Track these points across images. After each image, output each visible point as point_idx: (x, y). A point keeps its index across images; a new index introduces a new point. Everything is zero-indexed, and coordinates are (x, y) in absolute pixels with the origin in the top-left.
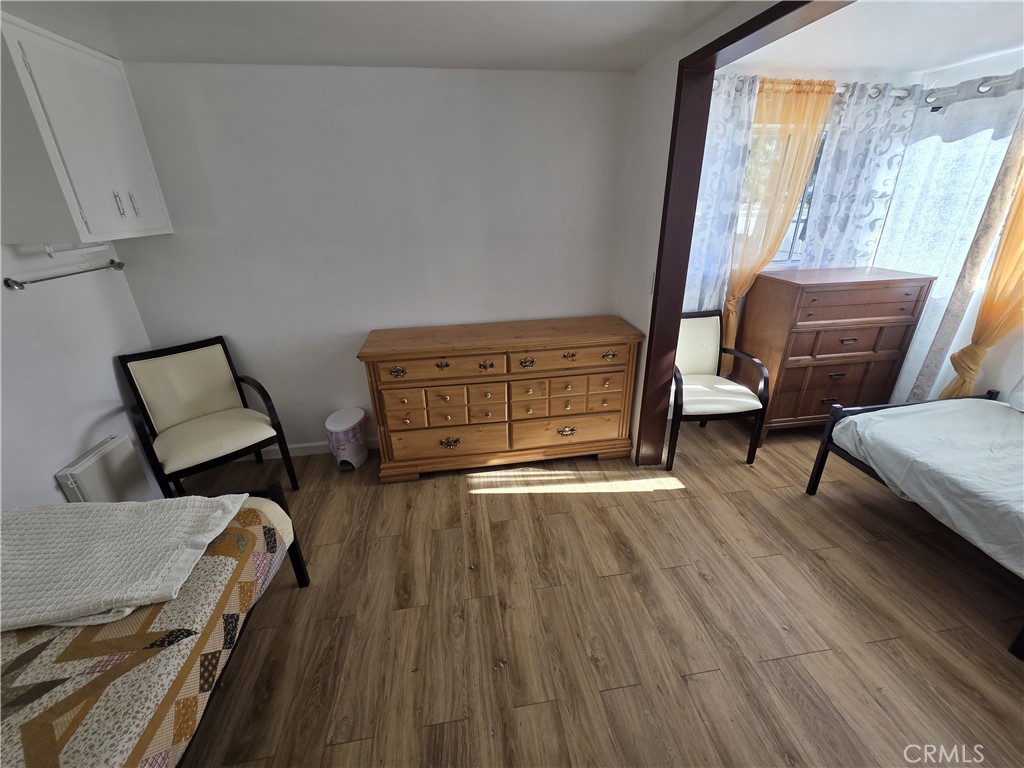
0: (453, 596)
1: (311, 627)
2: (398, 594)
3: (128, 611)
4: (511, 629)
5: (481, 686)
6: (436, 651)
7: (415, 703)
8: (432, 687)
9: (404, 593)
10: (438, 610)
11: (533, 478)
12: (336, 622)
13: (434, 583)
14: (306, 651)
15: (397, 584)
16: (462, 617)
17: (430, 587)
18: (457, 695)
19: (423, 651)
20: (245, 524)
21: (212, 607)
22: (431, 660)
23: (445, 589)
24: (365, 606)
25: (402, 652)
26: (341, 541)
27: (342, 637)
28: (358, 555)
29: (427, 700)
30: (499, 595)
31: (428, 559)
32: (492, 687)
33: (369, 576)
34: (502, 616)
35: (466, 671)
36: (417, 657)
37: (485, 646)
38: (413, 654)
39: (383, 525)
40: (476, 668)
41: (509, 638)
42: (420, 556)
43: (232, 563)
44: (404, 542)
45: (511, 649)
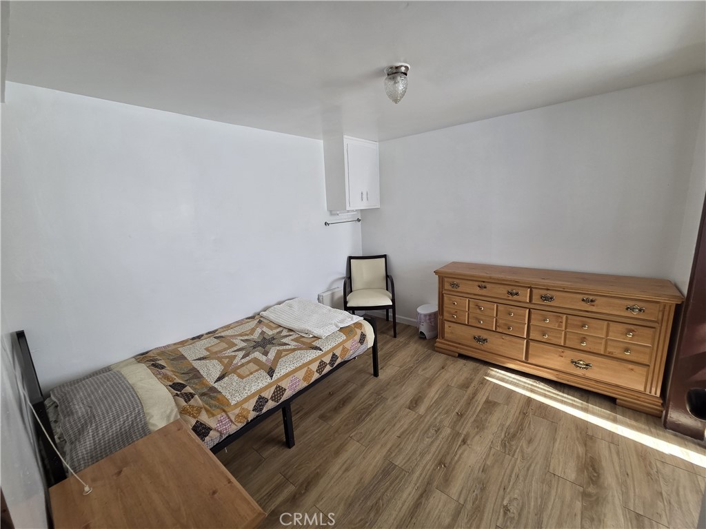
0: (438, 420)
1: (369, 393)
2: (411, 402)
3: (311, 336)
4: (460, 455)
5: (425, 467)
6: (413, 436)
7: (390, 449)
8: (402, 449)
9: (414, 403)
10: (426, 420)
11: (539, 390)
12: (379, 396)
13: (432, 408)
14: (362, 400)
15: (414, 398)
16: (436, 431)
17: (429, 409)
18: (411, 460)
19: (407, 432)
20: (355, 327)
21: (331, 347)
22: (408, 438)
23: (436, 414)
24: (394, 398)
25: (398, 426)
26: (401, 367)
27: (378, 404)
28: (404, 376)
29: (396, 451)
30: (465, 436)
31: (437, 396)
32: (430, 470)
33: (404, 387)
34: (460, 446)
35: (422, 455)
36: (403, 433)
37: (439, 452)
38: (402, 430)
39: (424, 370)
40: (428, 457)
41: (456, 458)
42: (433, 393)
43: (344, 337)
44: (430, 382)
45: (453, 464)
